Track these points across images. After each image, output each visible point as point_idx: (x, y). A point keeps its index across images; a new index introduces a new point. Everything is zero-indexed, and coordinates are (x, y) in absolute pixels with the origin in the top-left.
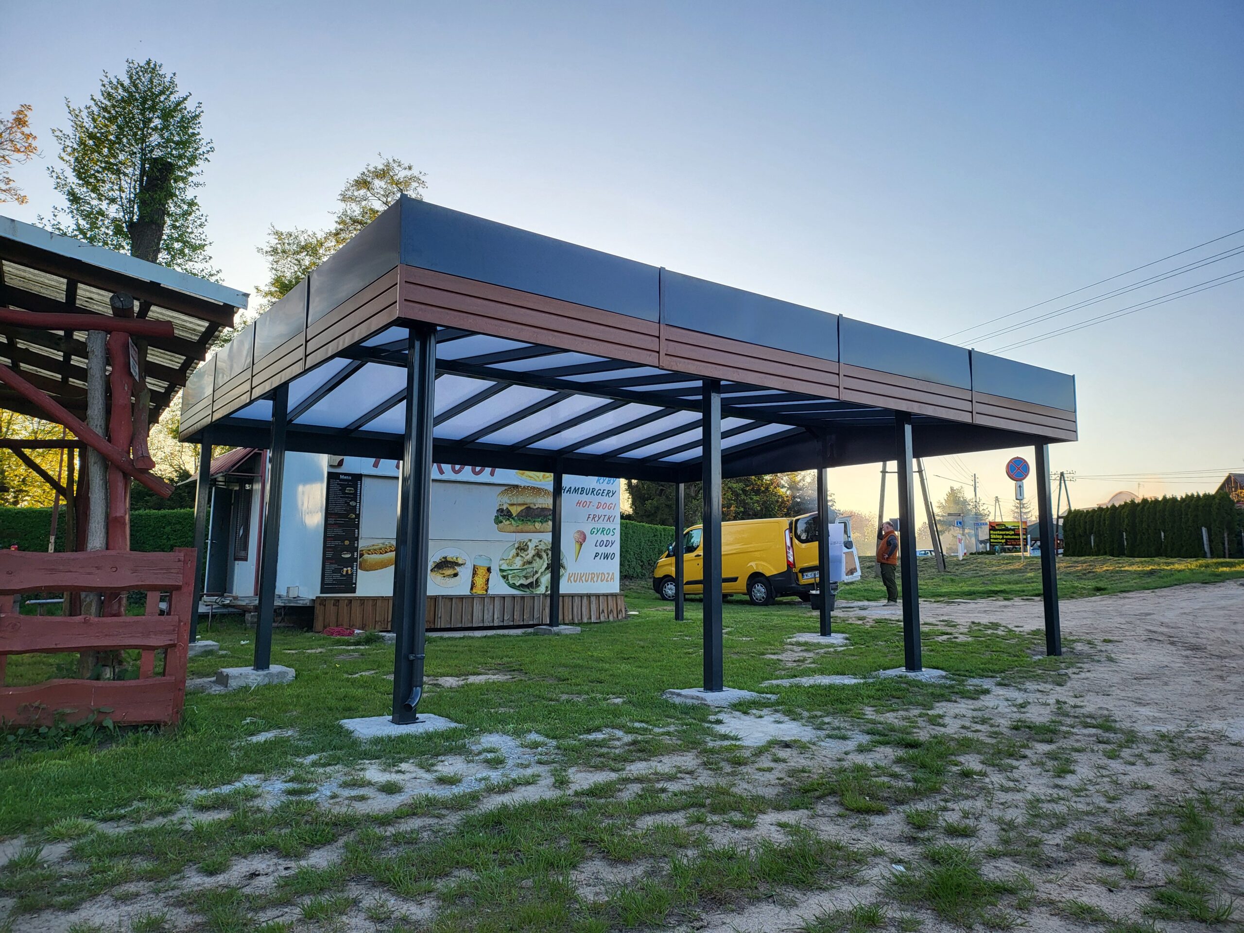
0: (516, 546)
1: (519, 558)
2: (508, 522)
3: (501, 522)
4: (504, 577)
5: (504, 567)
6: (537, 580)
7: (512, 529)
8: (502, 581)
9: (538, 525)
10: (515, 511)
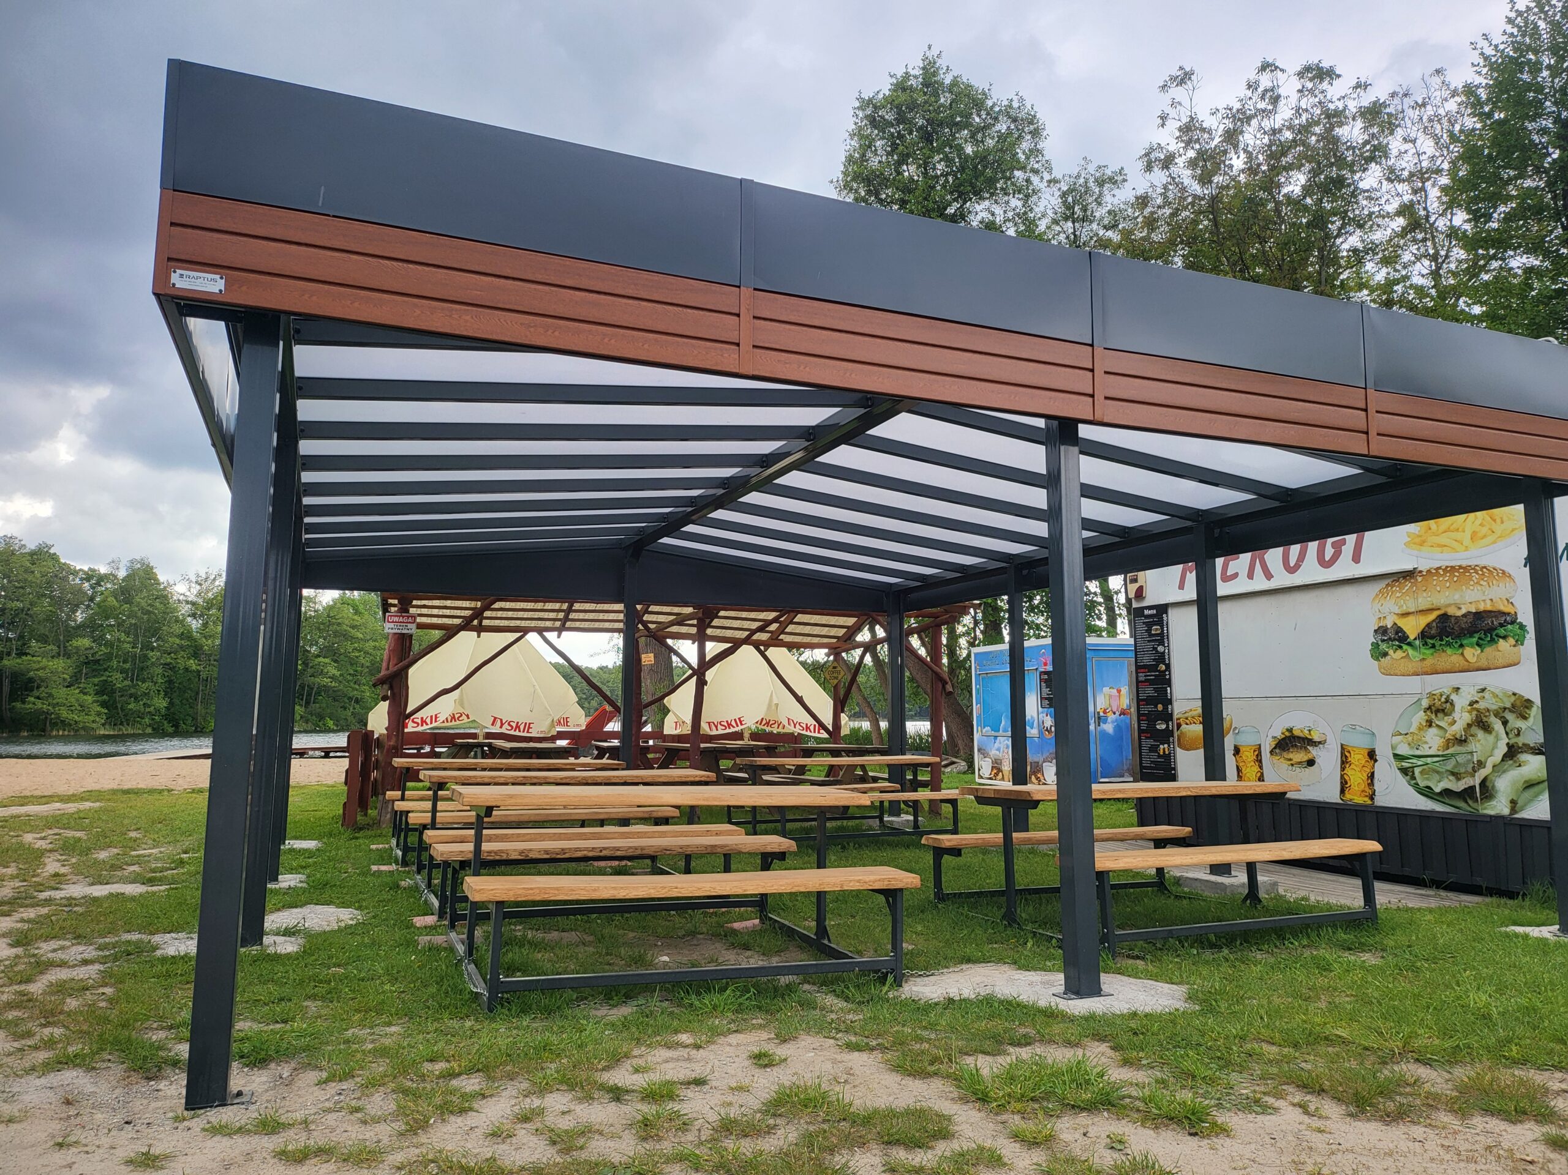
0: (1425, 703)
1: (1433, 731)
2: (1400, 653)
3: (1385, 654)
4: (1404, 771)
5: (1404, 750)
6: (1483, 783)
7: (1411, 667)
8: (1402, 780)
9: (1471, 653)
10: (1412, 627)
